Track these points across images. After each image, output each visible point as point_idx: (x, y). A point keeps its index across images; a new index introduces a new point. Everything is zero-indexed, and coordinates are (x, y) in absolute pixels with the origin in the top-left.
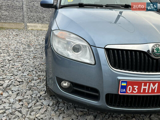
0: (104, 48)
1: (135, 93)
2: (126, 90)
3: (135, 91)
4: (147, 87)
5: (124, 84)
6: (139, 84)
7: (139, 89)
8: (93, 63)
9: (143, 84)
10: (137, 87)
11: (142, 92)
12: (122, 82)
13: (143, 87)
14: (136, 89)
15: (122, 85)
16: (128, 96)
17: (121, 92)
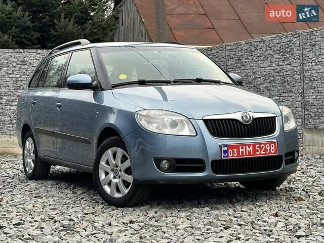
0: (202, 119)
1: (235, 156)
2: (228, 154)
3: (235, 154)
4: (244, 150)
5: (225, 149)
6: (237, 147)
7: (238, 152)
8: (195, 135)
9: (240, 147)
10: (236, 150)
11: (241, 154)
12: (223, 146)
13: (241, 150)
14: (235, 152)
15: (224, 149)
16: (230, 160)
17: (224, 157)
